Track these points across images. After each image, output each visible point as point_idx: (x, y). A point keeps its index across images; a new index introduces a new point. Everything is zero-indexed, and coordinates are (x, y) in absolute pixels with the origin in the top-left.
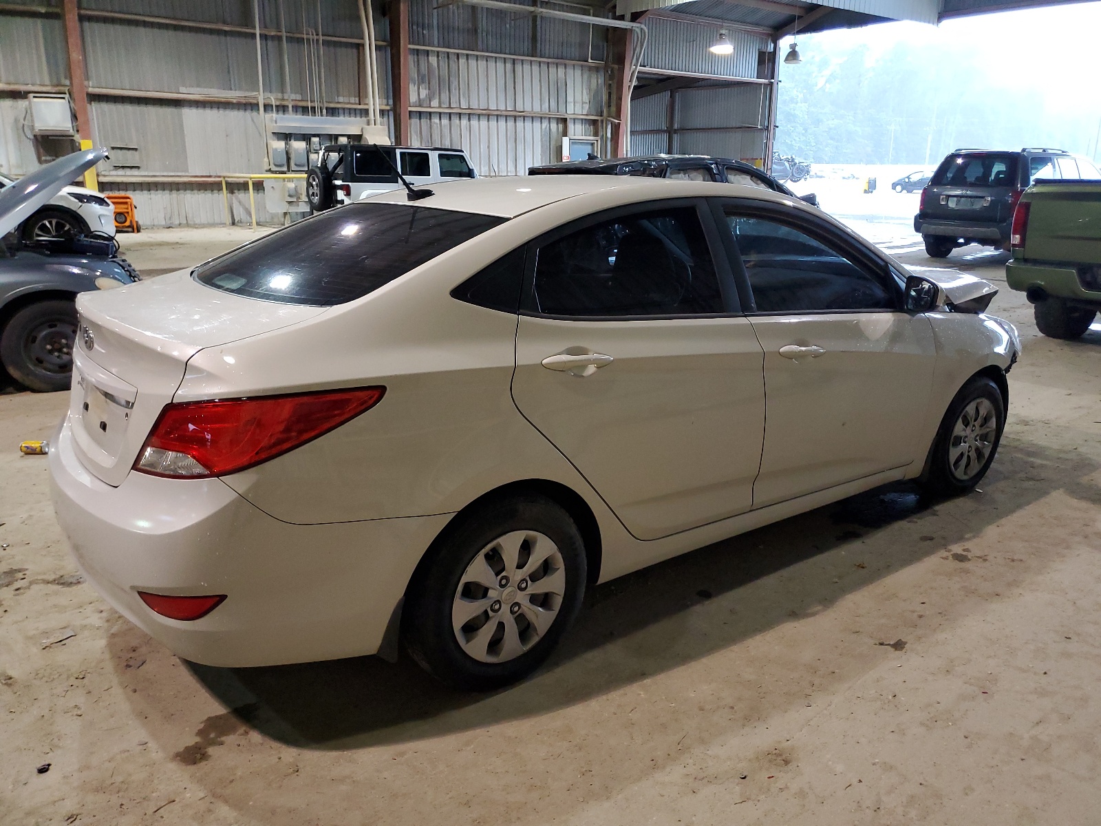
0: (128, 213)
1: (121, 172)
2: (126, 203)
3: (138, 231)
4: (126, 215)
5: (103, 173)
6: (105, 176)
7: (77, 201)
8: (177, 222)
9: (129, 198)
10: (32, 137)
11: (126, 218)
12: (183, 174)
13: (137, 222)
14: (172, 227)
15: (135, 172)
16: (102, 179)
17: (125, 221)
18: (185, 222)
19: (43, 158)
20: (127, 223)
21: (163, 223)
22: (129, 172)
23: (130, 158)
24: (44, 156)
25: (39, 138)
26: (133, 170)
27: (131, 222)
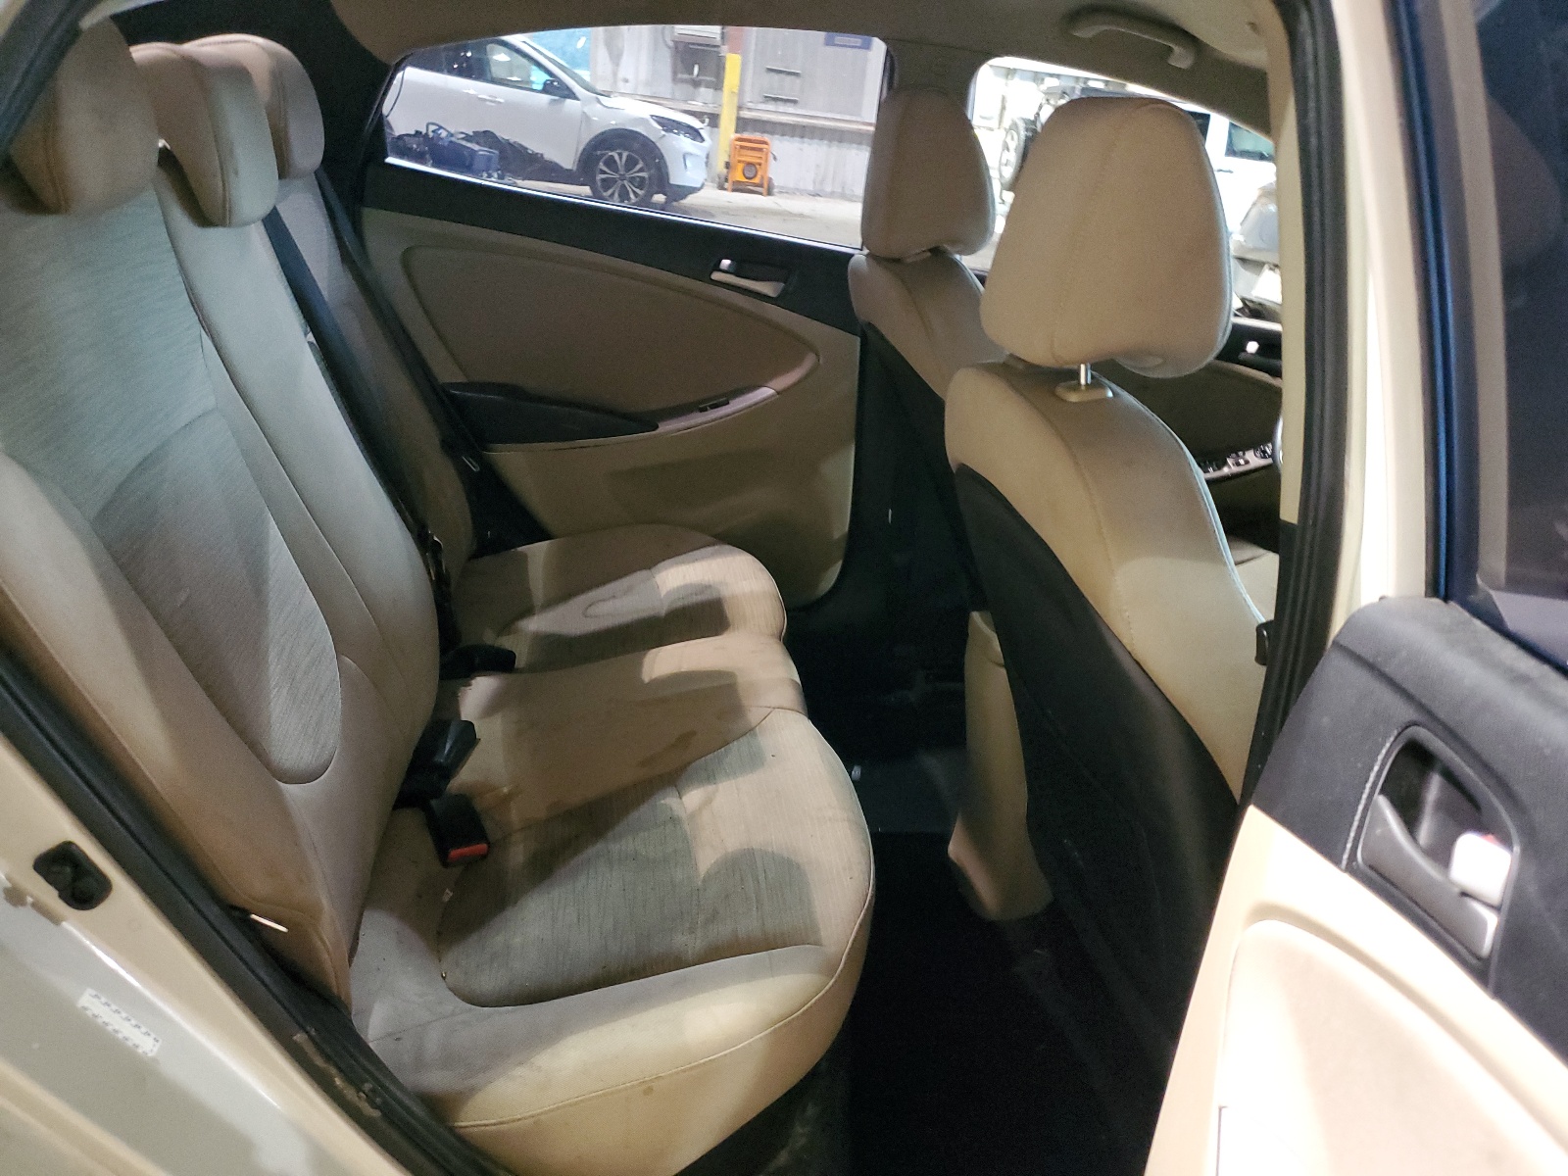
0: (760, 164)
1: (771, 106)
2: (760, 150)
3: (769, 193)
4: (758, 166)
5: (750, 105)
6: (749, 109)
7: (661, 128)
8: (829, 189)
9: (765, 143)
10: (671, 44)
11: (756, 172)
12: (854, 118)
13: (770, 179)
14: (819, 195)
15: (790, 109)
16: (746, 114)
17: (755, 176)
18: (840, 190)
19: (680, 76)
20: (756, 180)
21: (811, 188)
22: (782, 108)
23: (788, 87)
24: (682, 73)
25: (681, 48)
26: (788, 104)
27: (762, 177)
